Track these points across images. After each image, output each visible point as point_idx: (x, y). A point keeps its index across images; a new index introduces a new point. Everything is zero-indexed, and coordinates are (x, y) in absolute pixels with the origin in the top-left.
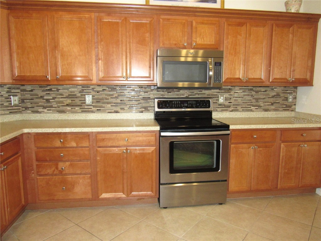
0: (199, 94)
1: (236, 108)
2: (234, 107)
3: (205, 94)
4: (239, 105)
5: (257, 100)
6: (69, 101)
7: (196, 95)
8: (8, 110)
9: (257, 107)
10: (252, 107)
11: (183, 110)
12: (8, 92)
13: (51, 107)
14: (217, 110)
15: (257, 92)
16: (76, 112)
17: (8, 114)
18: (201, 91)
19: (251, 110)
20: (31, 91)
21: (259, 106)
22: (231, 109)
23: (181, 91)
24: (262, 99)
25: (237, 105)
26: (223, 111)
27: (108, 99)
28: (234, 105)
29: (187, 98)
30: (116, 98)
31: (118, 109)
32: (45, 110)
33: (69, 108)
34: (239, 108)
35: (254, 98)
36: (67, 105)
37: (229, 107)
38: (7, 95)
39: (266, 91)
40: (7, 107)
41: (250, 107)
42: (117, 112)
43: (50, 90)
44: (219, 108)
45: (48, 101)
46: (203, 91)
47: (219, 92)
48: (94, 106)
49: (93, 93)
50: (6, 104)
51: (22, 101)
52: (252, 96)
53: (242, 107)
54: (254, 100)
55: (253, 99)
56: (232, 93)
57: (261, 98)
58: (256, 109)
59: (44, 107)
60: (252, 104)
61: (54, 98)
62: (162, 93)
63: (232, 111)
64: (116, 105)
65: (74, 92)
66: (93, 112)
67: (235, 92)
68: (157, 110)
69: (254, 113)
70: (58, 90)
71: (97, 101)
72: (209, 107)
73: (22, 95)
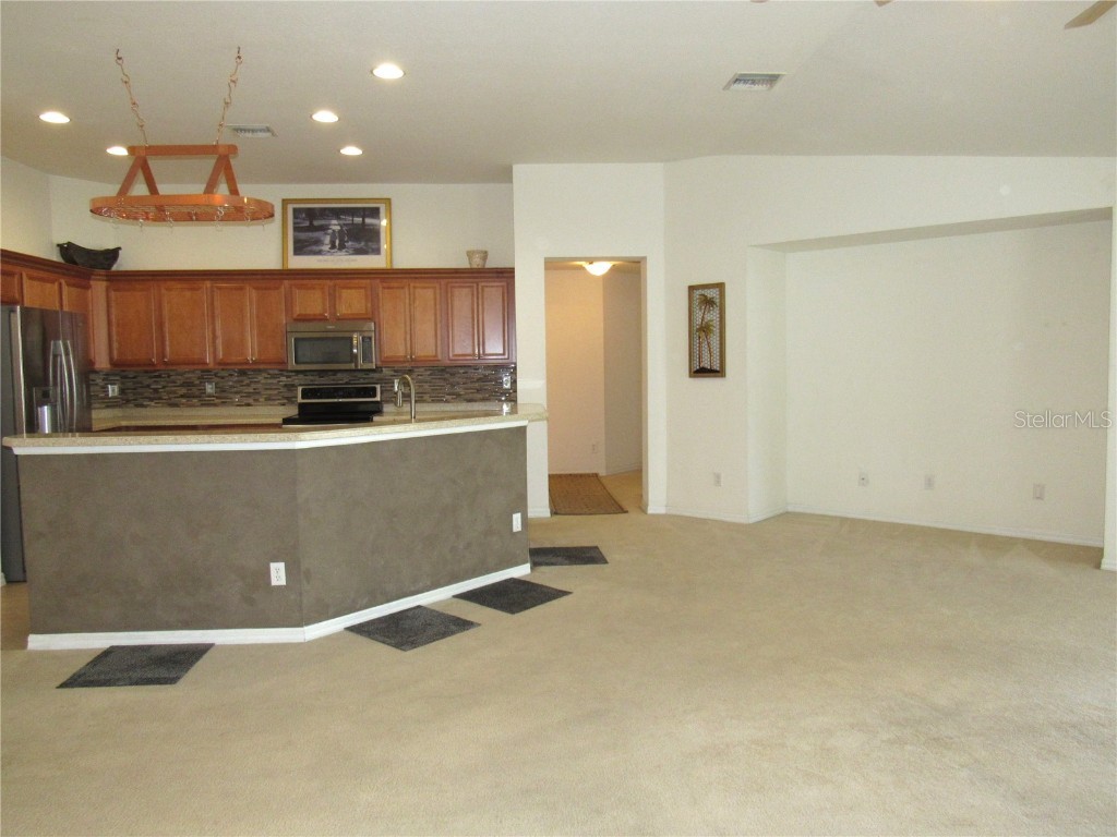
0: (364, 379)
4: (428, 393)
5: (453, 385)
6: (183, 391)
7: (360, 380)
8: (104, 403)
10: (446, 397)
11: (336, 400)
12: (104, 380)
13: (160, 398)
16: (193, 406)
17: (104, 408)
19: (447, 401)
20: (134, 378)
21: (458, 395)
23: (339, 375)
24: (461, 384)
27: (236, 387)
29: (347, 383)
30: (248, 385)
31: (251, 401)
32: (153, 404)
33: (184, 401)
34: (426, 397)
35: (448, 382)
38: (103, 384)
41: (444, 397)
42: (249, 405)
43: (159, 376)
45: (156, 390)
48: (217, 398)
49: (217, 380)
50: (102, 395)
51: (122, 391)
52: (445, 379)
53: (430, 397)
54: (448, 386)
55: (447, 384)
57: (460, 382)
58: (453, 398)
59: (151, 400)
60: (445, 391)
61: (164, 387)
62: (312, 378)
64: (249, 395)
65: (190, 378)
66: (215, 405)
68: (300, 400)
70: (169, 376)
71: (221, 390)
72: (375, 396)
73: (123, 383)
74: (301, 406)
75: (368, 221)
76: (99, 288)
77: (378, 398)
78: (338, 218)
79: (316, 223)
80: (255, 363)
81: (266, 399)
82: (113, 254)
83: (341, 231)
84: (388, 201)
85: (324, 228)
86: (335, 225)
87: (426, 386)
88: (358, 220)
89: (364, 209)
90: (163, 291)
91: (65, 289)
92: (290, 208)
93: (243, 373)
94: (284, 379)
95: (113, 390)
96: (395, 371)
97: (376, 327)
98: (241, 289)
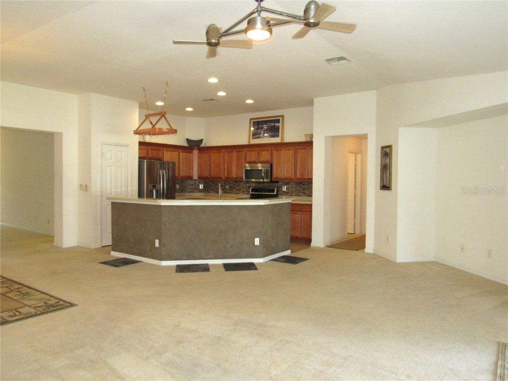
1: (292, 194)
3: (277, 185)
4: (294, 192)
5: (304, 189)
8: (198, 191)
10: (301, 194)
11: (262, 193)
14: (282, 195)
15: (303, 185)
19: (300, 196)
20: (207, 182)
21: (305, 194)
23: (265, 184)
26: (285, 195)
27: (234, 187)
28: (291, 192)
30: (238, 186)
32: (211, 192)
34: (294, 194)
37: (288, 193)
38: (198, 184)
39: (308, 184)
42: (237, 193)
43: (214, 182)
44: (283, 193)
45: (213, 187)
47: (283, 185)
49: (229, 184)
50: (198, 188)
51: (204, 187)
54: (302, 189)
59: (211, 190)
60: (301, 192)
62: (256, 184)
63: (290, 195)
64: (238, 190)
66: (228, 193)
67: (291, 185)
71: (230, 187)
72: (274, 192)
73: (204, 184)
74: (251, 194)
75: (276, 124)
76: (196, 153)
77: (275, 193)
78: (266, 124)
79: (260, 126)
80: (235, 178)
81: (243, 192)
82: (201, 141)
83: (267, 129)
84: (282, 116)
85: (262, 128)
86: (265, 127)
87: (294, 189)
88: (273, 124)
89: (275, 120)
90: (212, 153)
91: (181, 154)
92: (252, 121)
93: (236, 182)
94: (248, 184)
95: (201, 187)
96: (284, 183)
97: (271, 166)
98: (232, 152)
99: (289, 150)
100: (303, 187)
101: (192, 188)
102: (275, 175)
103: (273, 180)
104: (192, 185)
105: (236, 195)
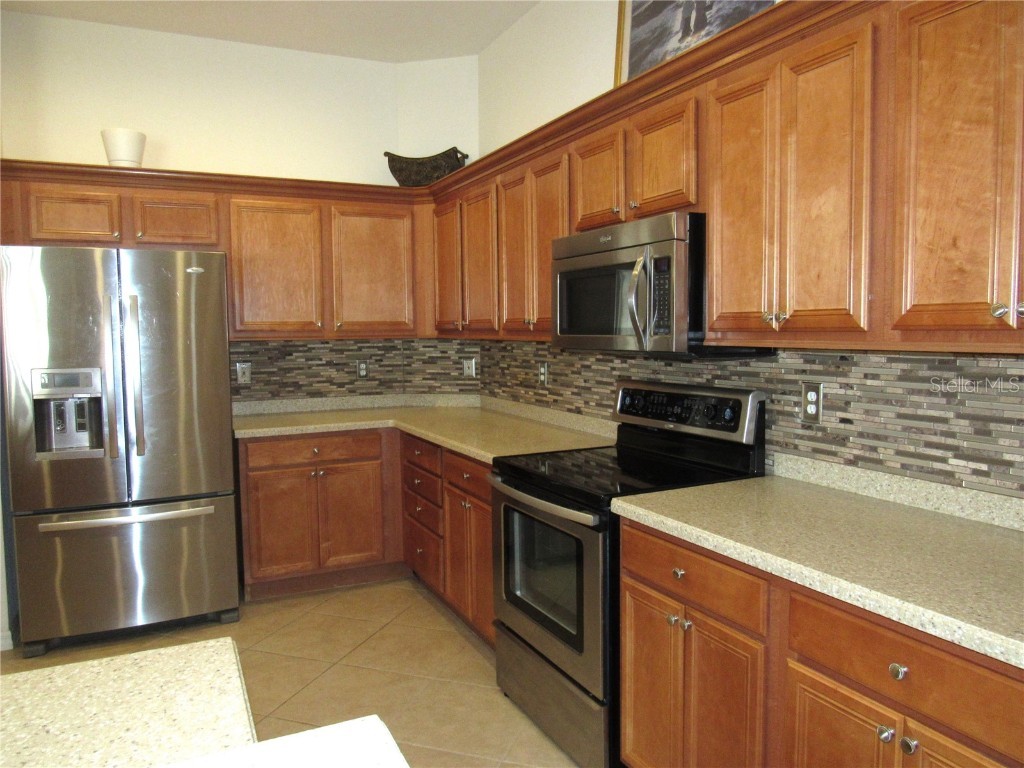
0: (740, 375)
1: (874, 449)
2: (863, 447)
3: (756, 375)
4: (885, 438)
5: (983, 425)
6: (523, 375)
7: (733, 378)
8: (458, 385)
9: (984, 467)
10: (953, 461)
12: (459, 351)
13: (506, 385)
14: (796, 447)
16: (530, 402)
17: (453, 393)
18: (747, 365)
19: (948, 477)
22: (849, 452)
24: (1009, 421)
25: (877, 437)
26: (818, 456)
27: (566, 375)
28: (861, 435)
30: (579, 372)
31: (581, 404)
32: (501, 392)
33: (522, 391)
34: (885, 452)
35: (963, 410)
36: (521, 384)
37: (842, 440)
38: (455, 357)
40: (456, 379)
41: (944, 460)
42: (578, 411)
43: (506, 349)
44: (801, 437)
46: (752, 364)
47: (804, 372)
48: (551, 393)
49: (550, 358)
50: (455, 374)
51: (481, 368)
52: (950, 396)
53: (899, 453)
54: (964, 422)
55: (959, 416)
56: (855, 376)
57: (1007, 415)
58: (976, 472)
60: (950, 441)
61: (508, 367)
63: (854, 462)
64: (580, 392)
65: (526, 355)
66: (547, 404)
67: (866, 376)
69: (964, 495)
71: (555, 376)
72: (737, 426)
73: (482, 358)
77: (746, 434)
80: (535, 328)
81: (599, 405)
87: (887, 414)
91: (338, 221)
95: (471, 367)
97: (698, 226)
98: (522, 180)
99: (820, 60)
100: (973, 406)
101: (434, 376)
102: (719, 301)
103: (711, 338)
104: (432, 361)
105: (574, 416)
